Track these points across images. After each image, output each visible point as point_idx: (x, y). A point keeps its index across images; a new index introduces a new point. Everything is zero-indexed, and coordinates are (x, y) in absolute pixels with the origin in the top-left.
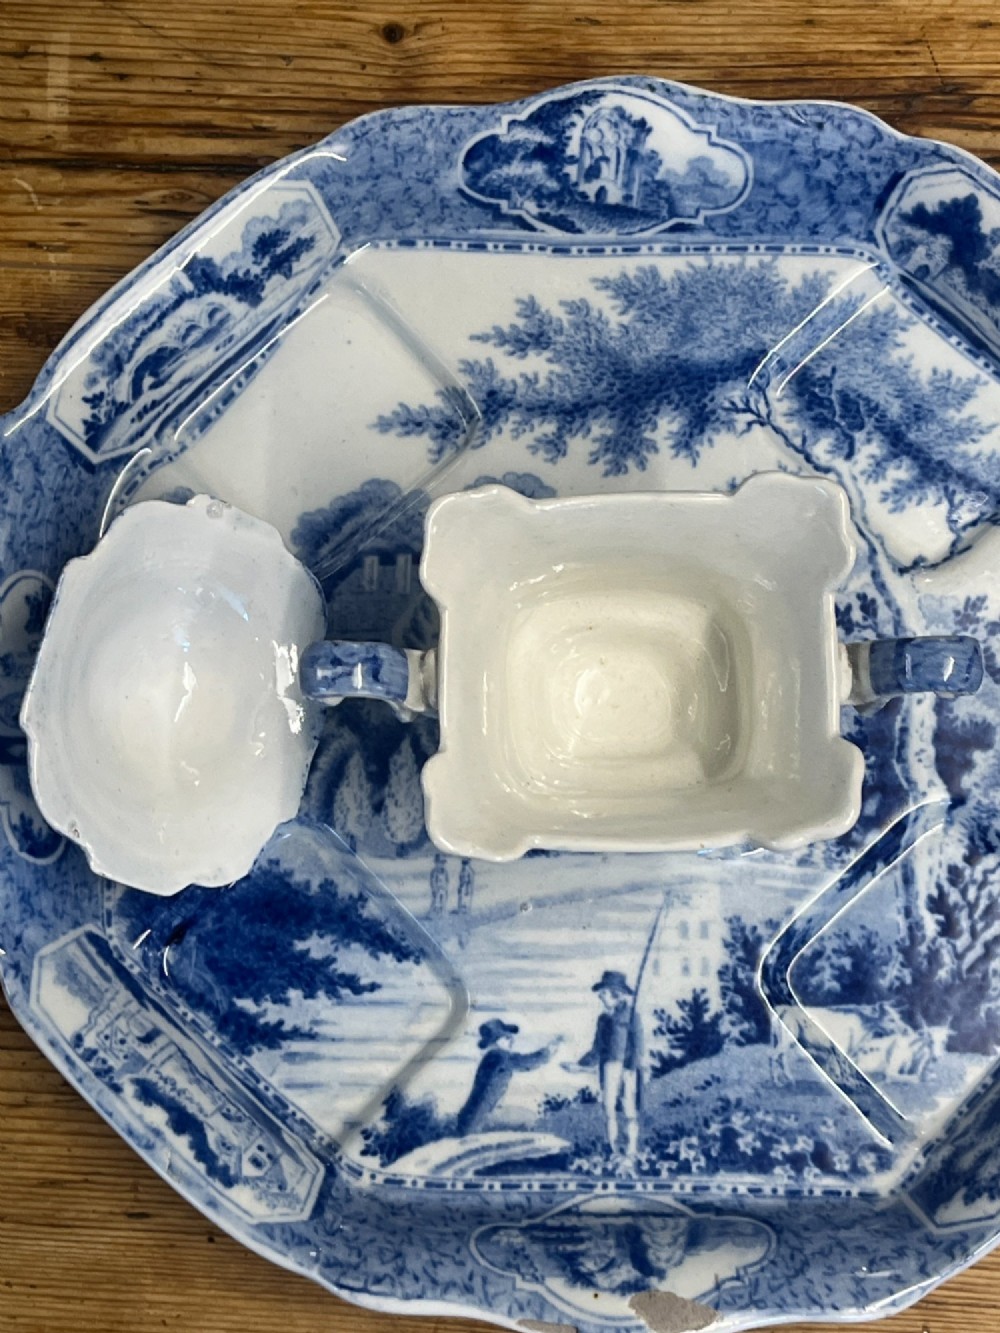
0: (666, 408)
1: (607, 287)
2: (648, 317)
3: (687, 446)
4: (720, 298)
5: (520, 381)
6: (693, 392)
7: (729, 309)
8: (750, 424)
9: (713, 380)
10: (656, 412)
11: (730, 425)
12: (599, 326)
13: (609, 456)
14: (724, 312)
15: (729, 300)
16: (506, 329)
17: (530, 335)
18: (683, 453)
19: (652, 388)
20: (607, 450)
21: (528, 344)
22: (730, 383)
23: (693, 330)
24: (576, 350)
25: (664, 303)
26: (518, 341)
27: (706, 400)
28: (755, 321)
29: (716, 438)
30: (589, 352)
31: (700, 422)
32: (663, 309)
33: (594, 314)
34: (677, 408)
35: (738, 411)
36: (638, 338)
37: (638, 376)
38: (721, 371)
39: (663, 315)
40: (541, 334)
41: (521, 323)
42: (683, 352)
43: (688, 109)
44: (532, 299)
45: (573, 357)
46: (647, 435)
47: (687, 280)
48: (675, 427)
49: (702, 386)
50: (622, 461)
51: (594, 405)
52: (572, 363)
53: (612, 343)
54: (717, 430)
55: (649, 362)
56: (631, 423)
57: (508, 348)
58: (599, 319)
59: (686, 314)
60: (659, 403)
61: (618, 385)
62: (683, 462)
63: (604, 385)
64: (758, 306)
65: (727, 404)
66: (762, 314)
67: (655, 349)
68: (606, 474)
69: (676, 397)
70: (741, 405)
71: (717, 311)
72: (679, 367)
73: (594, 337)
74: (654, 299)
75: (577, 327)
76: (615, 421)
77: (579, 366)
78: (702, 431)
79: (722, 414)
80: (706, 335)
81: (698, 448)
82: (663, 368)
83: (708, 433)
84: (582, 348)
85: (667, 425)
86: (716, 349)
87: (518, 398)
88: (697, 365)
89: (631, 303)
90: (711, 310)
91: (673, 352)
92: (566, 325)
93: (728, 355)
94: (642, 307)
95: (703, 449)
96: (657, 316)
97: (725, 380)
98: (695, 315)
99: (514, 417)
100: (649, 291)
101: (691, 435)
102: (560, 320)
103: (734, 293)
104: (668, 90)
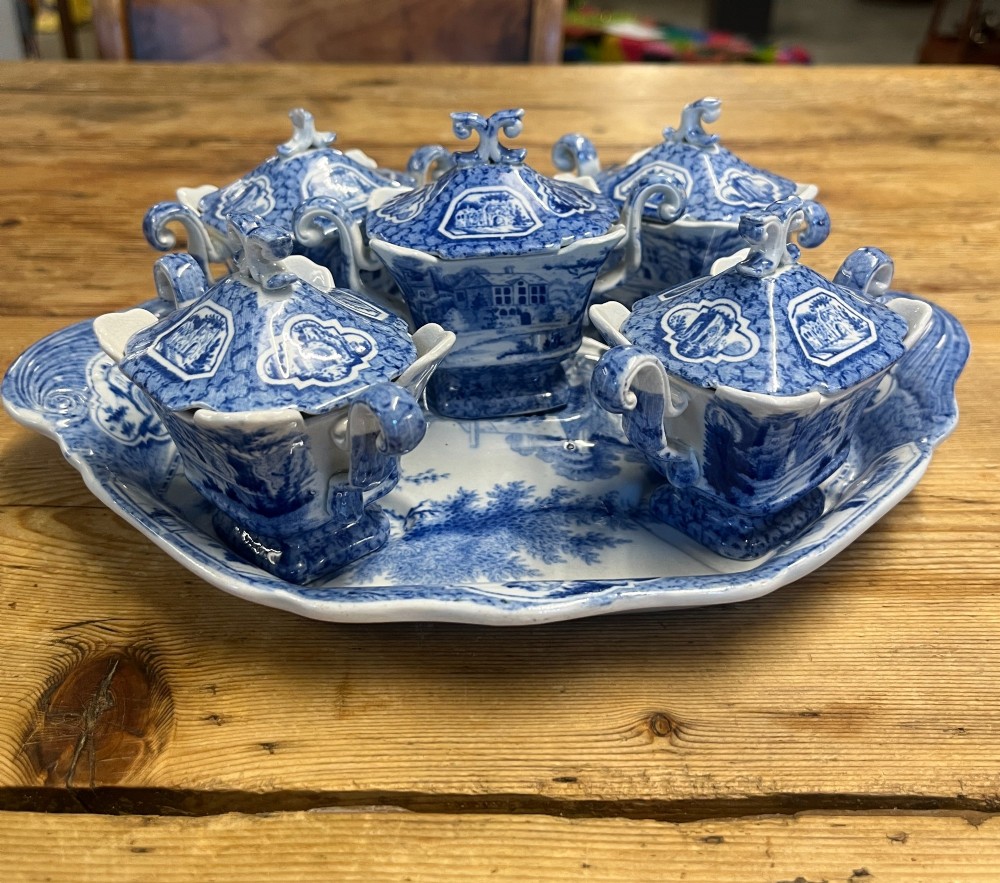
0: (483, 512)
1: (530, 571)
2: (497, 556)
3: (466, 496)
4: (440, 567)
5: (590, 521)
6: (461, 520)
7: (433, 562)
8: (421, 505)
9: (446, 525)
10: (488, 510)
11: (435, 504)
12: (534, 550)
13: (521, 490)
14: (437, 560)
15: (433, 566)
16: (605, 547)
17: (586, 544)
18: (469, 492)
19: (493, 520)
20: (523, 492)
21: (587, 539)
22: (434, 523)
23: (462, 550)
24: (550, 537)
25: (485, 564)
26: (593, 541)
27: (452, 516)
28: (413, 556)
29: (446, 499)
30: (541, 537)
31: (456, 506)
32: (485, 560)
33: (538, 557)
34: (473, 512)
35: (429, 511)
36: (503, 545)
37: (504, 526)
38: (441, 529)
39: (484, 557)
40: (578, 545)
41: (595, 550)
42: (470, 538)
43: (472, 594)
44: (588, 564)
45: (553, 534)
46: (494, 500)
47: (466, 577)
48: (475, 504)
49: (454, 523)
50: (512, 488)
51: (533, 512)
52: (553, 531)
53: (524, 542)
54: (444, 502)
55: (495, 533)
56: (507, 504)
57: (603, 537)
58: (534, 554)
59: (467, 559)
60: (486, 514)
61: (517, 522)
62: (468, 488)
63: (528, 521)
64: (410, 564)
65: (437, 514)
66: (408, 560)
67: (492, 539)
68: (522, 482)
69: (474, 516)
70: (427, 514)
71: (443, 560)
72: (472, 531)
73: (538, 545)
74: (492, 565)
75: (551, 549)
76: (518, 505)
77: (548, 530)
78: (455, 502)
79: (440, 509)
80: (451, 548)
81: (458, 495)
82: (484, 530)
83: (451, 502)
84: (546, 539)
85: (481, 504)
86: (444, 540)
87: (590, 515)
88: (458, 532)
89: (510, 563)
90: (447, 562)
91: (477, 538)
92: (560, 551)
93: (435, 537)
94: (500, 561)
95: (454, 494)
96: (489, 556)
97: (437, 525)
98: (460, 558)
99: (591, 504)
100: (496, 570)
101: (463, 500)
102: (565, 553)
103: (428, 571)
104: (489, 601)
